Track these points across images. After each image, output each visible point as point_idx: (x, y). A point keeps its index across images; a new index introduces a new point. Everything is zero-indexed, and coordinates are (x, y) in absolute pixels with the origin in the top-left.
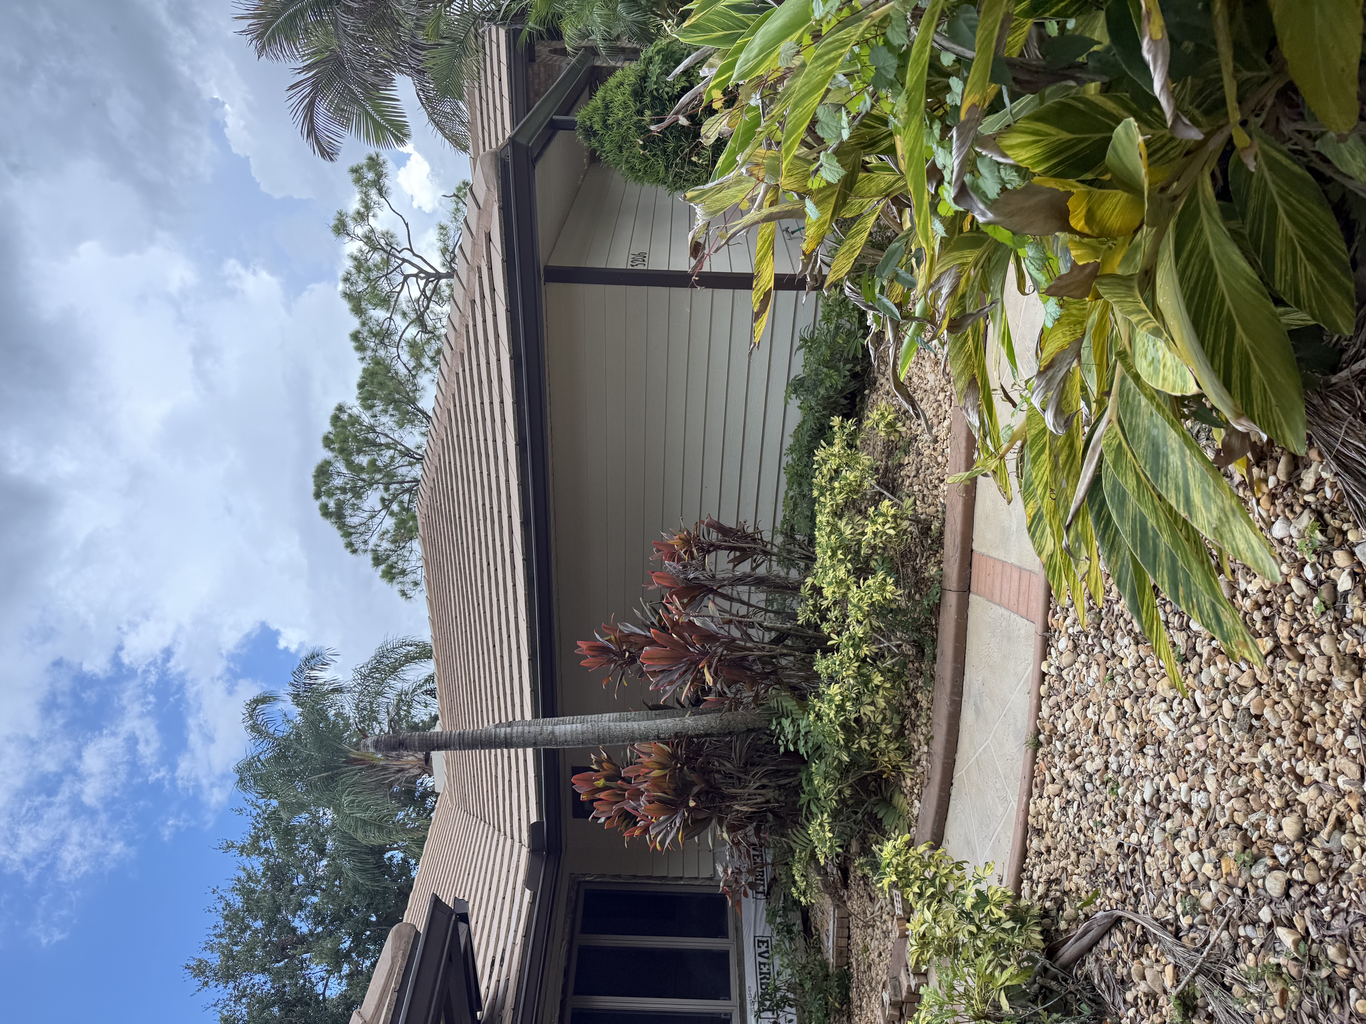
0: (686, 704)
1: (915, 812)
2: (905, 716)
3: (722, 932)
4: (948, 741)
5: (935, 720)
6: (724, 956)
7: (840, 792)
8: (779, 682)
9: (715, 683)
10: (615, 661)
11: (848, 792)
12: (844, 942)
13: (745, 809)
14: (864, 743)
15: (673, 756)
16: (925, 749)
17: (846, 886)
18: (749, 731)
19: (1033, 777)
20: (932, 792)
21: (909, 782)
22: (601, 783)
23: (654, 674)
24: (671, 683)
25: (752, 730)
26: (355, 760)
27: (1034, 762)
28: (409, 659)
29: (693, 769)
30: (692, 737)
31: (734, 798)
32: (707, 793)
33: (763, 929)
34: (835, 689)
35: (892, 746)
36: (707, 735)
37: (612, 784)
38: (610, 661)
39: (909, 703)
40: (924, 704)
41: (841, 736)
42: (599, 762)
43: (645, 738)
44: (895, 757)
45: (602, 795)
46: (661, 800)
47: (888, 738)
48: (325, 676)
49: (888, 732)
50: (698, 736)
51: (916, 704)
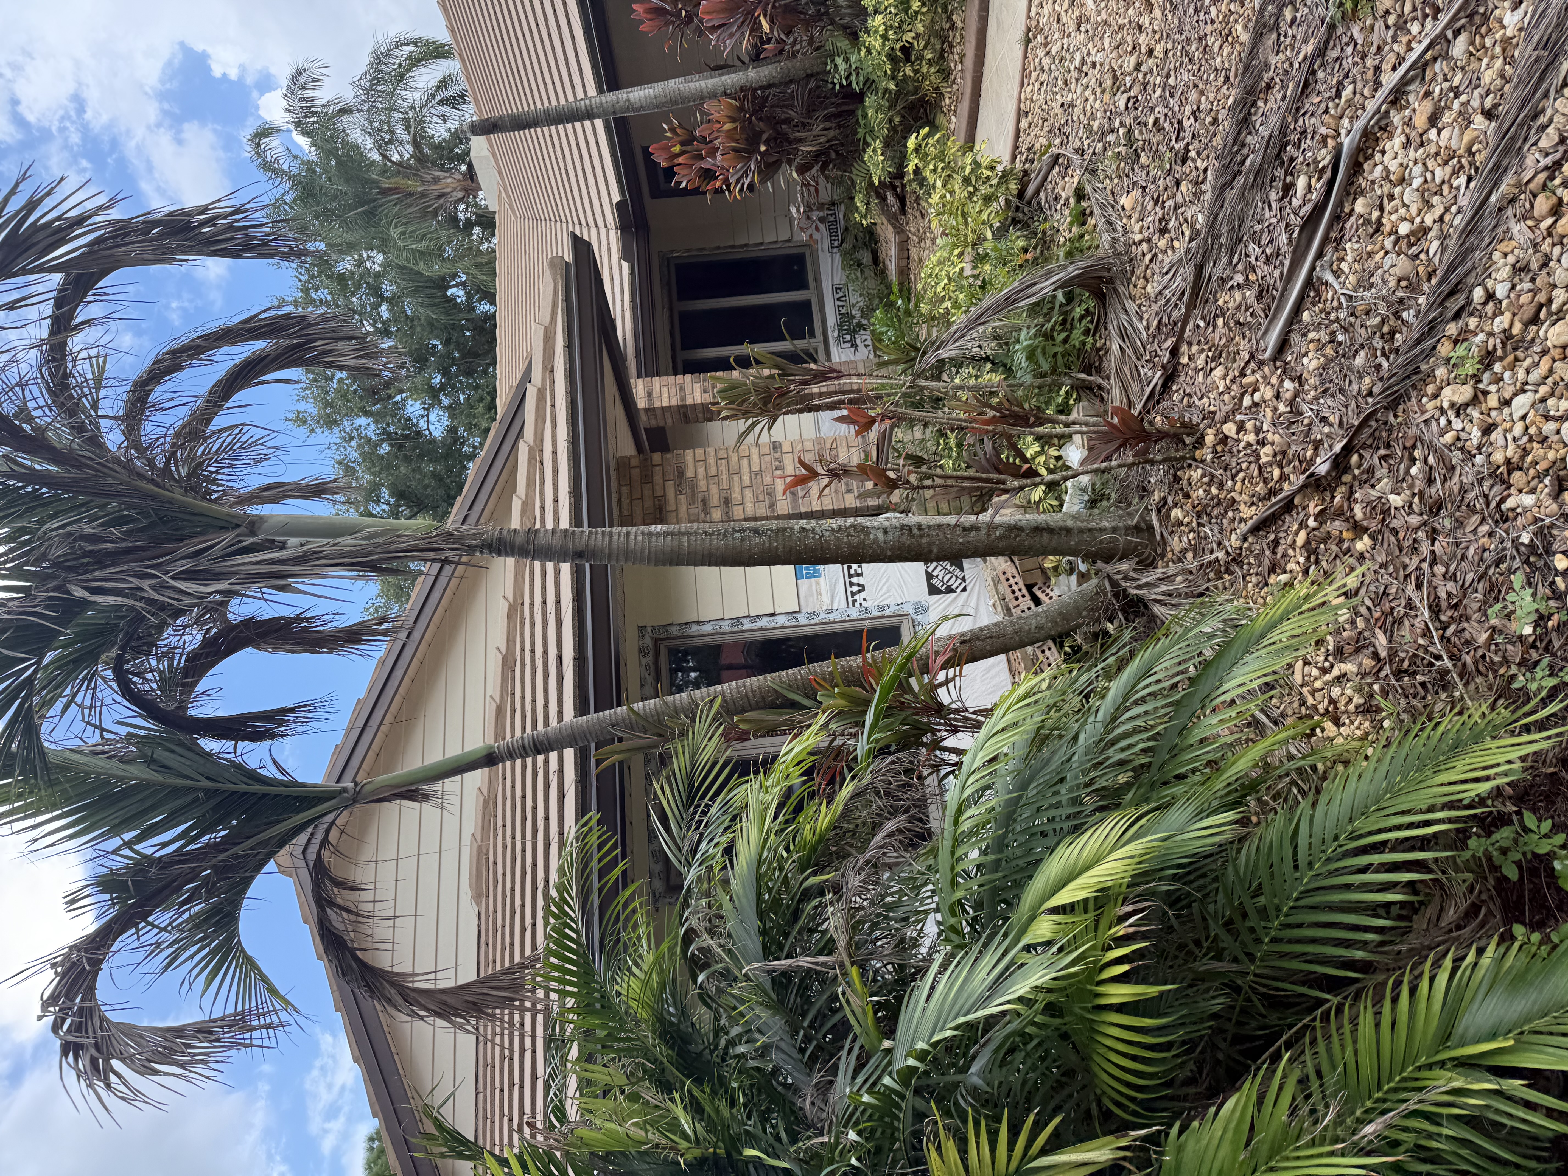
0: (746, 59)
1: (952, 126)
2: (944, 40)
3: (804, 286)
4: (976, 56)
5: (967, 38)
6: (807, 304)
7: (890, 120)
8: (833, 22)
9: (771, 29)
10: (673, 23)
11: (897, 120)
12: (904, 263)
13: (809, 149)
14: (908, 71)
15: (741, 109)
16: (959, 67)
17: (903, 211)
18: (809, 76)
19: (1024, 70)
20: (965, 107)
21: (947, 101)
22: (677, 149)
23: (714, 29)
24: (731, 36)
25: (812, 75)
26: (390, 189)
27: (1026, 57)
28: (415, 62)
29: (760, 119)
30: (756, 90)
31: (800, 141)
32: (775, 139)
33: (839, 278)
34: (879, 18)
35: (933, 70)
36: (770, 86)
37: (688, 148)
38: (667, 24)
39: (947, 26)
40: (959, 24)
41: (888, 67)
42: (673, 130)
43: (713, 95)
44: (935, 79)
45: (680, 160)
46: (735, 150)
47: (930, 63)
48: (323, 95)
49: (929, 56)
50: (762, 88)
51: (953, 26)
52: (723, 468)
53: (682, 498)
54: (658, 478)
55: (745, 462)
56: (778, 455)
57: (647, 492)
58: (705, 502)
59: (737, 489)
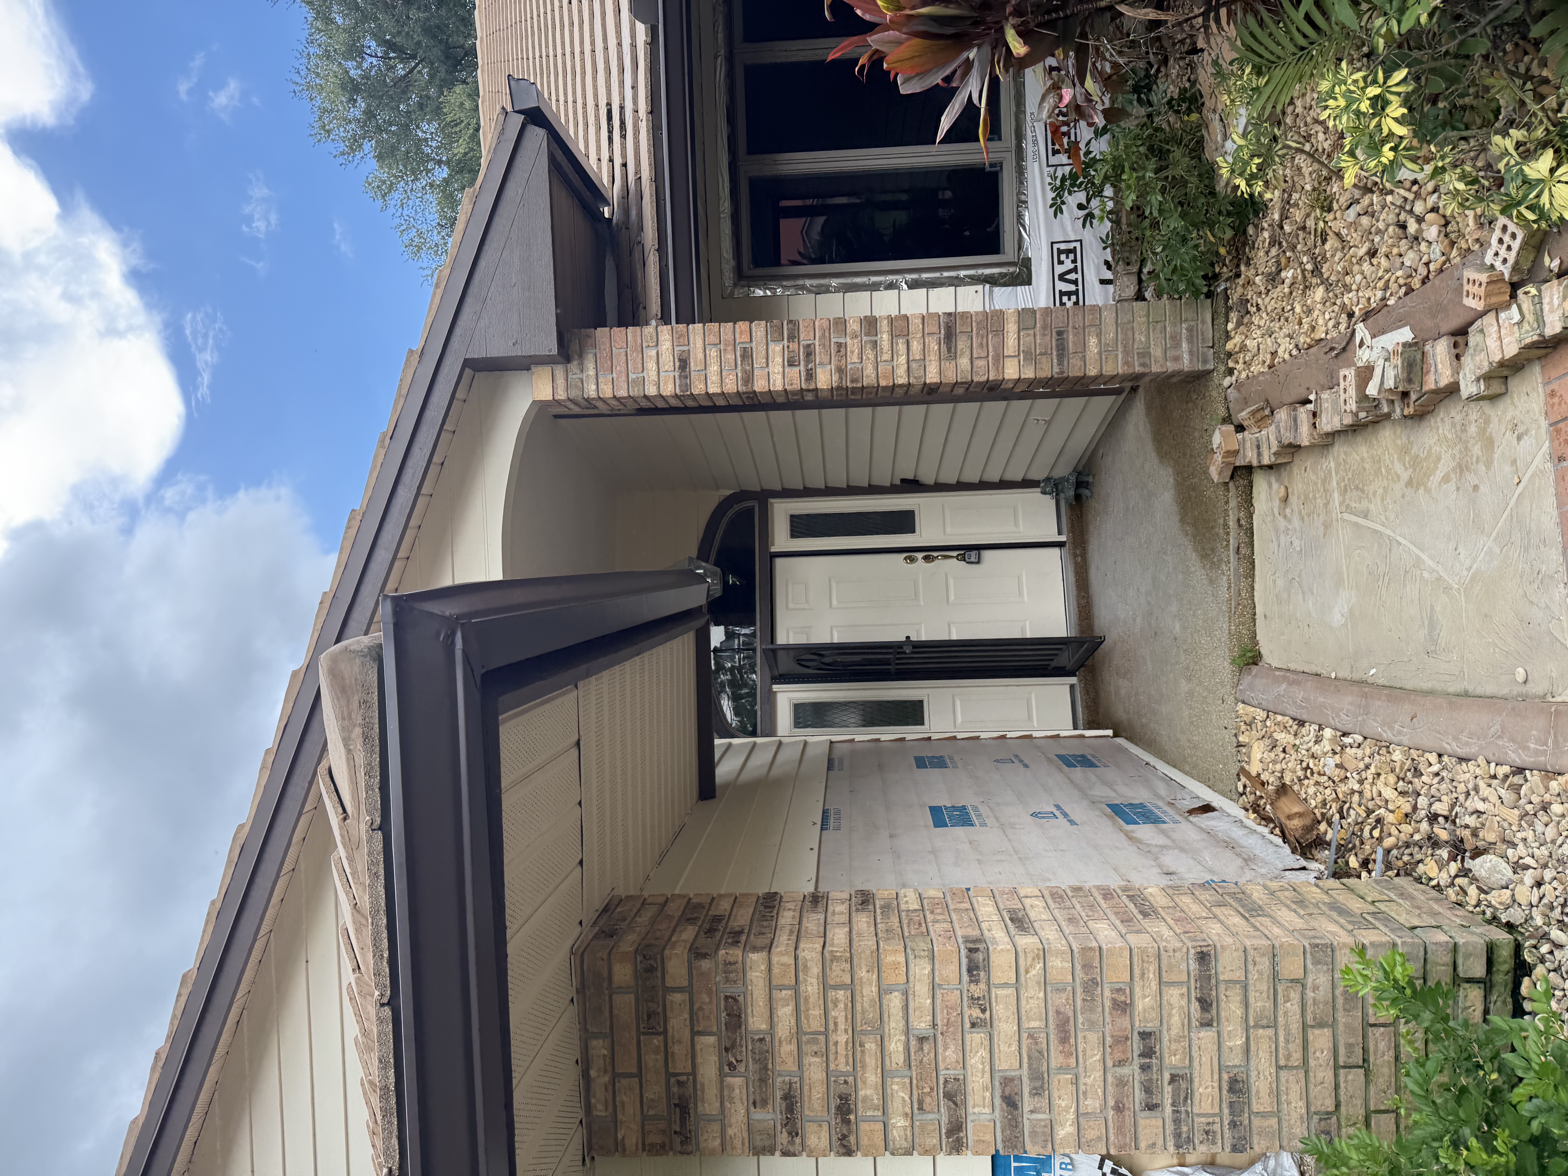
52: (839, 1014)
53: (737, 1082)
54: (678, 1024)
55: (895, 1001)
56: (978, 990)
57: (653, 1060)
58: (791, 1101)
59: (872, 1077)
